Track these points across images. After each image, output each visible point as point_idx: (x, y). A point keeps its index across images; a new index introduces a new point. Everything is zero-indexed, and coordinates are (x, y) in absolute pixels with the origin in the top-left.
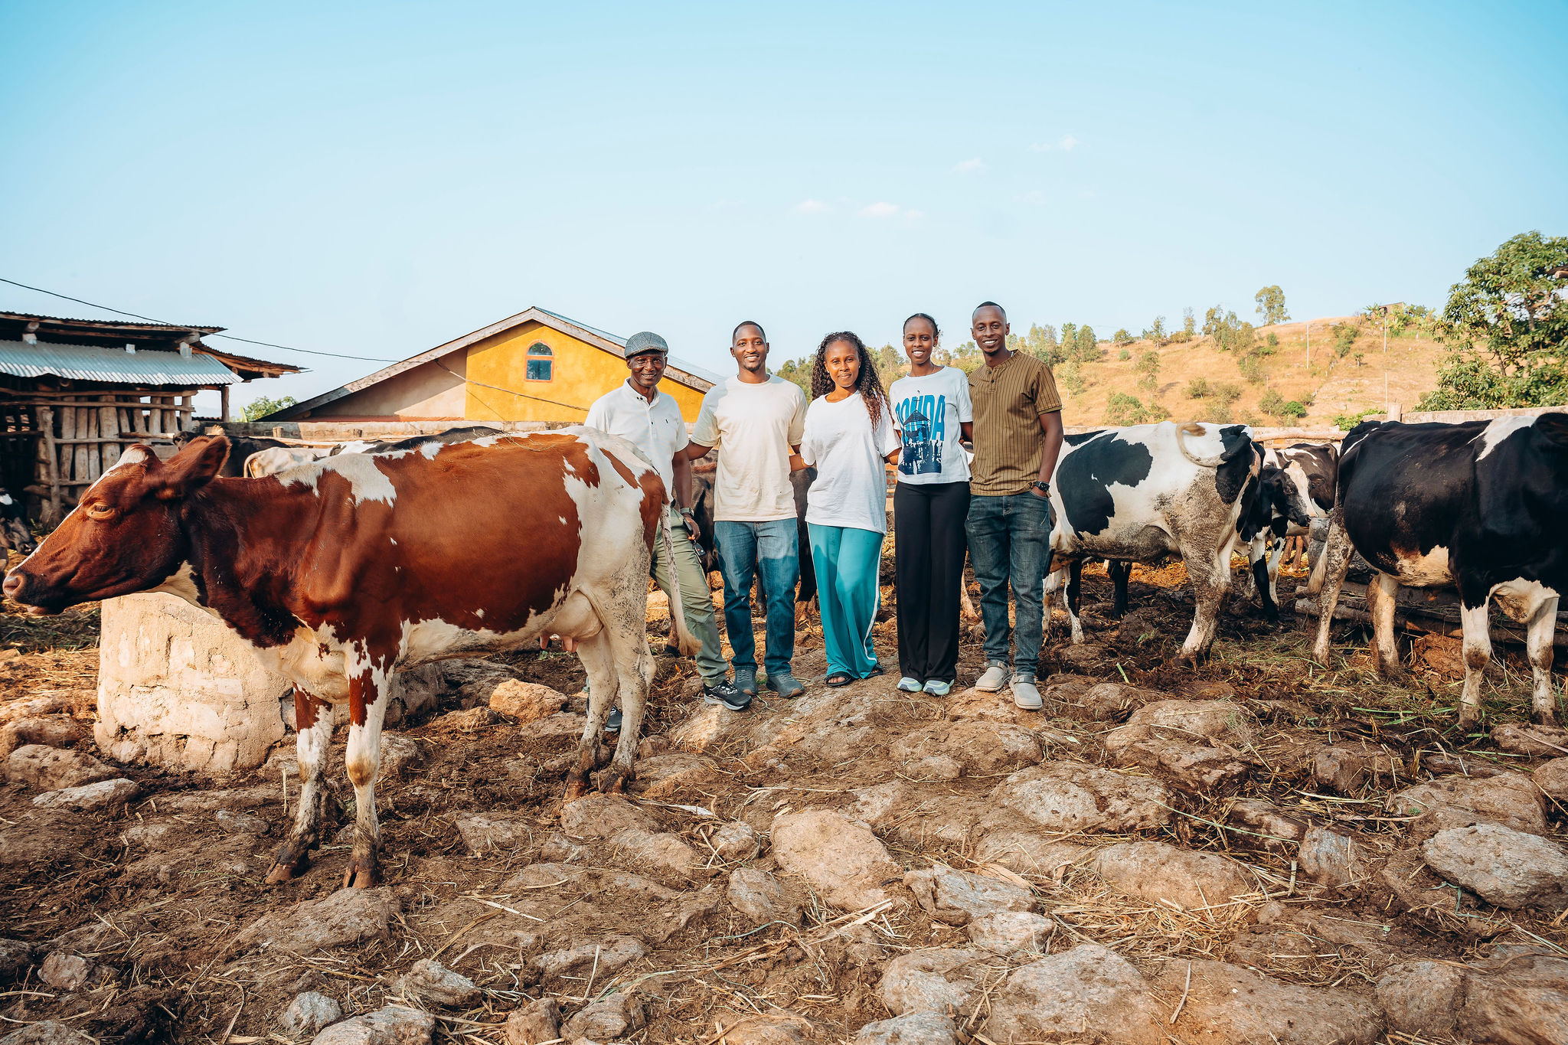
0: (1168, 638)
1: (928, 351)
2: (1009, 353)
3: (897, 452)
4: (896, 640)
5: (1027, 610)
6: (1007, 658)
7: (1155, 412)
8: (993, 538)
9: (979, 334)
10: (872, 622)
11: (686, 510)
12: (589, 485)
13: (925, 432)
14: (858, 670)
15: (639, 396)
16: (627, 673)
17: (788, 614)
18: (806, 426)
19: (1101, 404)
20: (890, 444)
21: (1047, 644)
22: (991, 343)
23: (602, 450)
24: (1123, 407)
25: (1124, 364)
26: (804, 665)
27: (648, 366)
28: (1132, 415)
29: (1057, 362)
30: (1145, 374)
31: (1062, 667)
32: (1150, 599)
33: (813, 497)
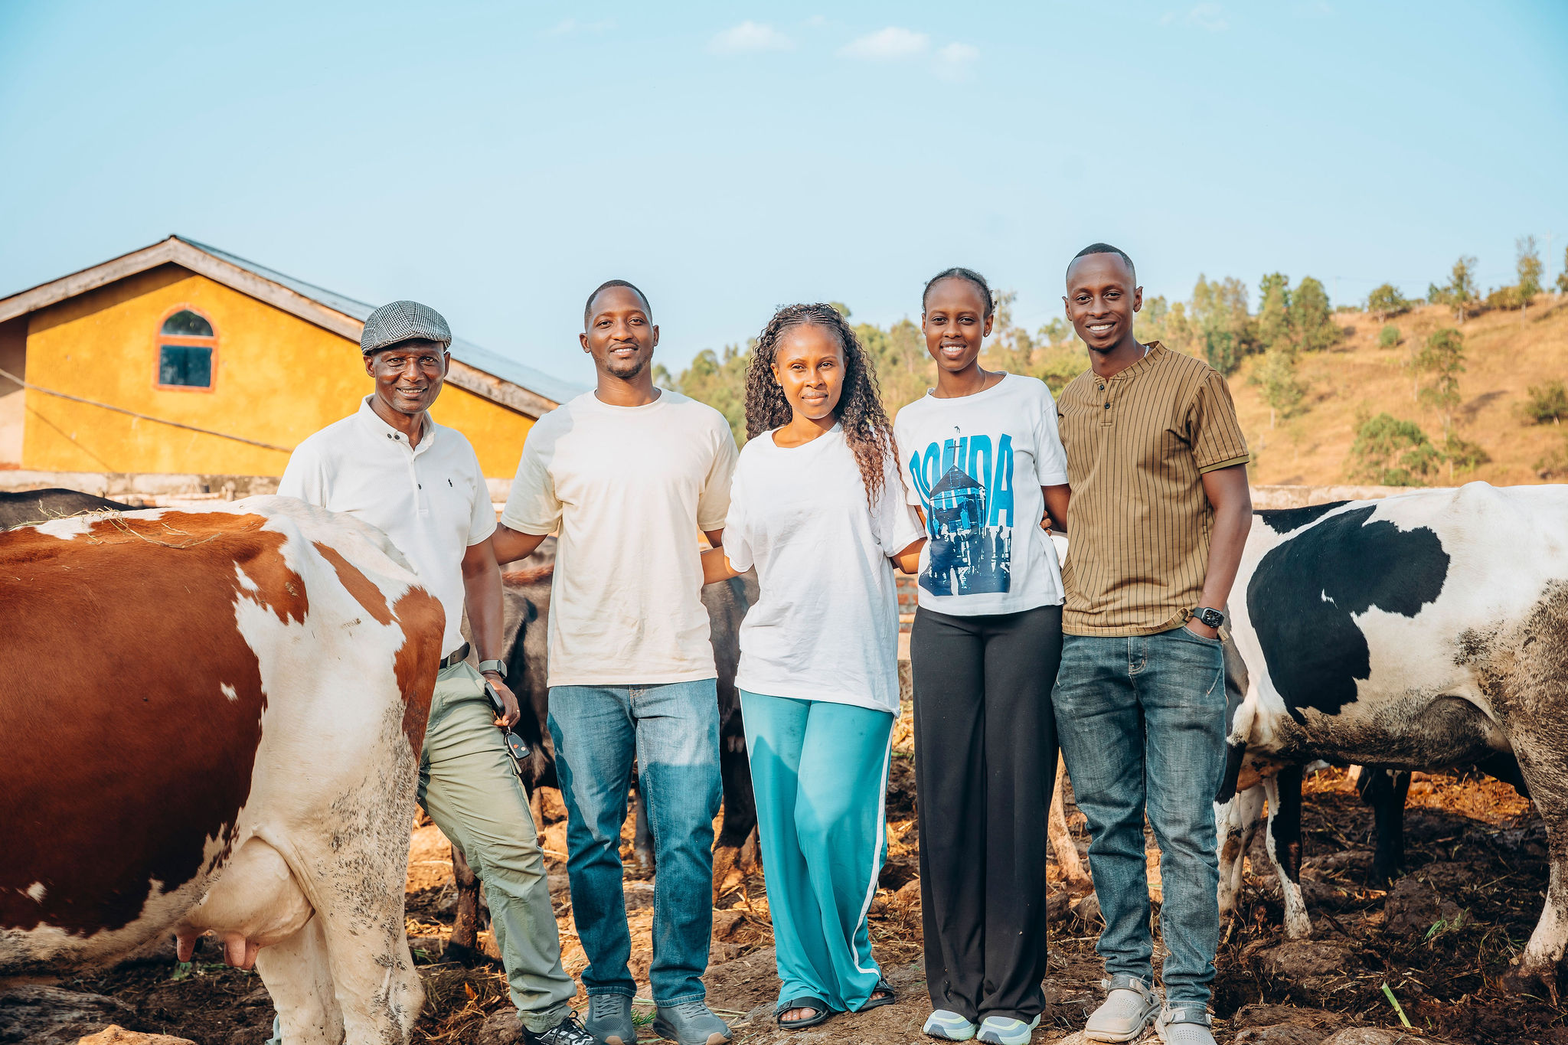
0: (1491, 931)
1: (974, 344)
2: (1140, 348)
3: (915, 547)
4: (920, 926)
5: (1184, 869)
6: (1149, 970)
7: (1456, 452)
8: (1113, 720)
9: (1080, 310)
10: (870, 893)
11: (492, 665)
12: (284, 620)
13: (973, 509)
14: (842, 995)
15: (393, 431)
16: (362, 1009)
17: (700, 878)
18: (735, 492)
19: (1340, 437)
20: (903, 532)
21: (1232, 939)
22: (1102, 329)
23: (319, 547)
24: (1387, 442)
25: (1389, 355)
26: (733, 981)
27: (410, 371)
28: (1404, 460)
29: (1250, 352)
30: (1434, 376)
31: (1265, 990)
32: (1452, 844)
33: (750, 637)
